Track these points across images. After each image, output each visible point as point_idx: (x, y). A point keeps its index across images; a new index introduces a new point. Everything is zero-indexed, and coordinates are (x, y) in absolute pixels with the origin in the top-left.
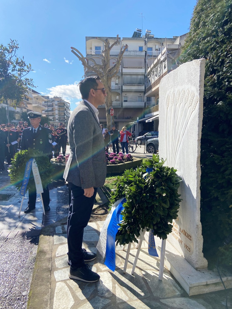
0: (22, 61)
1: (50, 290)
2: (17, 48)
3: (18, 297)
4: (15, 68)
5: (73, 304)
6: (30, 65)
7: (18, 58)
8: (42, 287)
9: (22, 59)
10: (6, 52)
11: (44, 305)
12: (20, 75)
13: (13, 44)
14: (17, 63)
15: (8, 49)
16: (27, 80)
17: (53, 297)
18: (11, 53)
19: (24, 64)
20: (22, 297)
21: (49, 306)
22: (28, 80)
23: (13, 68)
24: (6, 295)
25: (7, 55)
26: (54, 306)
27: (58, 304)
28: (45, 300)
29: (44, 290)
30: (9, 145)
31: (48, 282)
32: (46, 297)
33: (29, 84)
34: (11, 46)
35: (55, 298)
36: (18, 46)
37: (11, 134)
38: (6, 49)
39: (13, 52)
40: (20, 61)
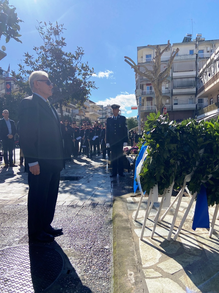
0: (86, 66)
1: (133, 243)
2: (82, 54)
3: (102, 250)
4: (81, 72)
5: (160, 257)
6: (93, 69)
7: (83, 64)
8: (125, 240)
9: (87, 64)
10: (74, 59)
11: (130, 254)
12: (84, 79)
13: (79, 51)
14: (83, 68)
15: (75, 56)
16: (89, 82)
17: (139, 249)
18: (77, 59)
19: (88, 68)
20: (106, 250)
21: (136, 255)
22: (91, 82)
23: (79, 72)
24: (90, 247)
25: (74, 61)
26: (141, 255)
27: (145, 255)
28: (131, 250)
29: (128, 243)
30: (75, 140)
31: (131, 237)
32: (131, 248)
33: (91, 87)
34: (78, 53)
35: (140, 249)
36: (83, 52)
37: (76, 131)
38: (74, 57)
39: (79, 58)
40: (84, 66)
